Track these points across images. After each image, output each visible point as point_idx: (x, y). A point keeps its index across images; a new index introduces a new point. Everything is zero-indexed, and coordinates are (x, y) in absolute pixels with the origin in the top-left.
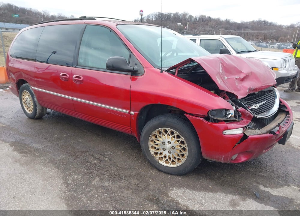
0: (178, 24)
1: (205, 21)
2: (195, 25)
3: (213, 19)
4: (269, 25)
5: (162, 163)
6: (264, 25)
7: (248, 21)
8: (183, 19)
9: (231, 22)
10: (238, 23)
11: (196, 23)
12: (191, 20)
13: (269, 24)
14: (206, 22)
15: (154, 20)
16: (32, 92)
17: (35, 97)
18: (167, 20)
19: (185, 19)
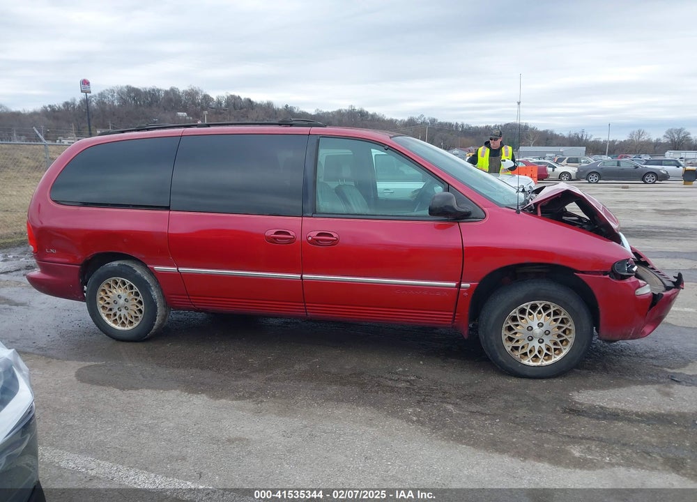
0: (179, 113)
1: (241, 108)
2: (220, 116)
3: (257, 104)
4: (371, 120)
5: (528, 362)
6: (362, 120)
7: (330, 111)
8: (190, 102)
9: (296, 111)
10: (311, 115)
11: (221, 113)
12: (208, 105)
13: (370, 118)
14: (242, 111)
15: (116, 103)
16: (144, 279)
17: (153, 288)
18: (150, 105)
19: (194, 103)
